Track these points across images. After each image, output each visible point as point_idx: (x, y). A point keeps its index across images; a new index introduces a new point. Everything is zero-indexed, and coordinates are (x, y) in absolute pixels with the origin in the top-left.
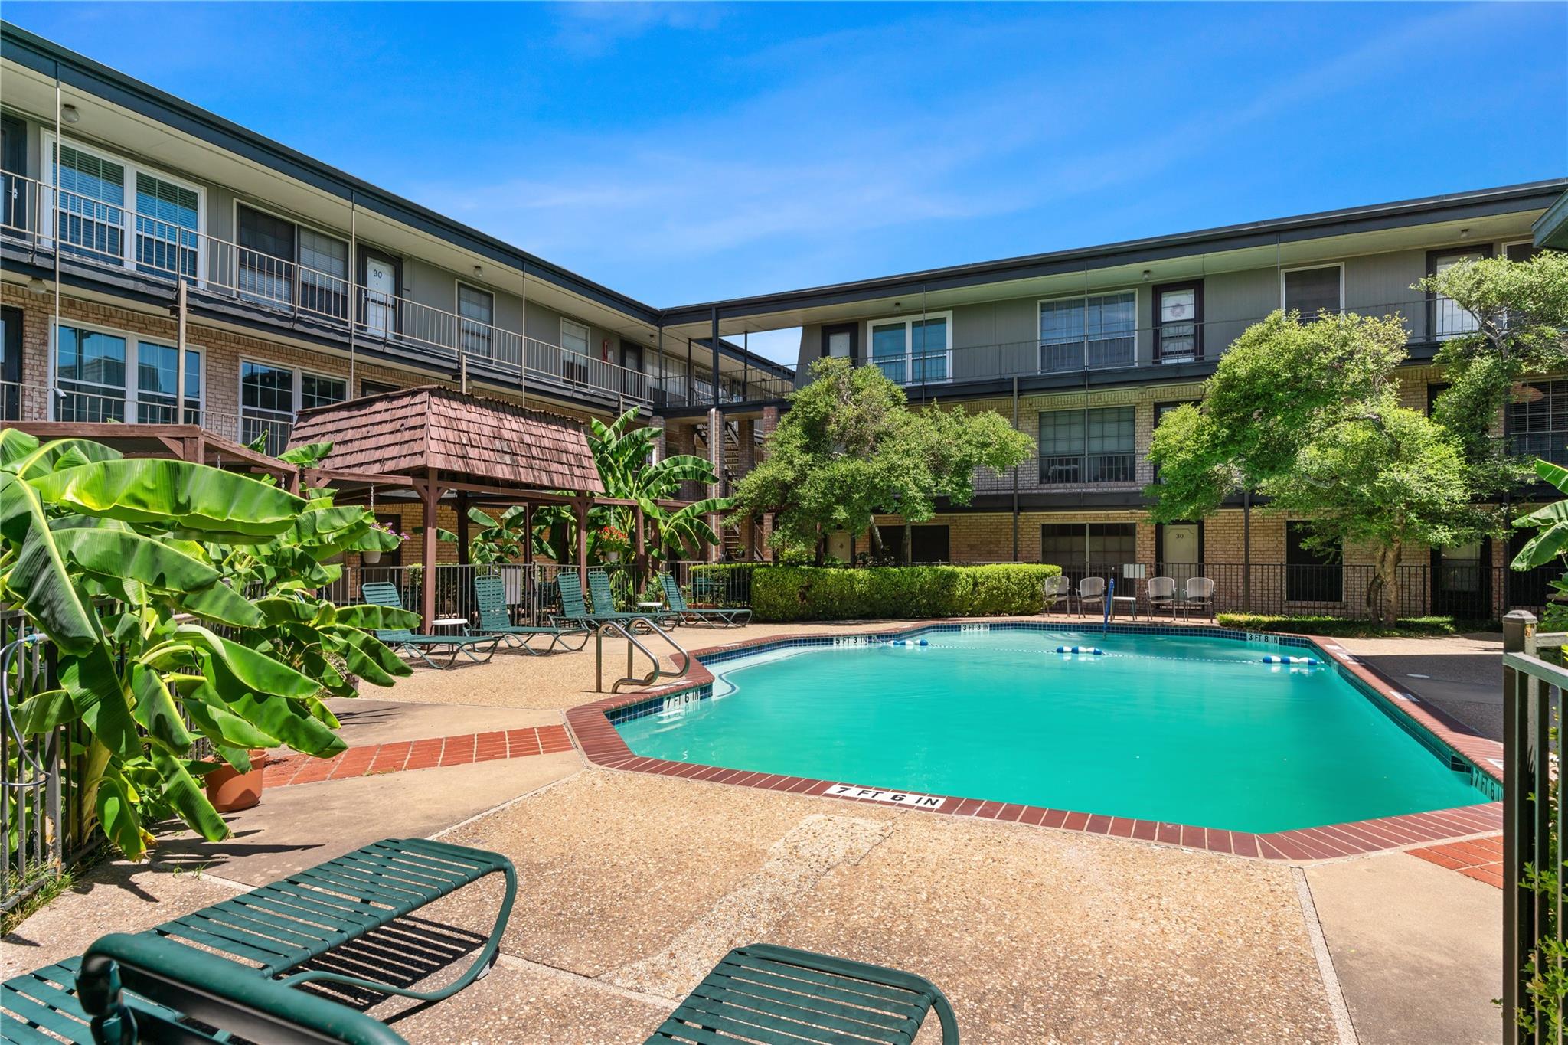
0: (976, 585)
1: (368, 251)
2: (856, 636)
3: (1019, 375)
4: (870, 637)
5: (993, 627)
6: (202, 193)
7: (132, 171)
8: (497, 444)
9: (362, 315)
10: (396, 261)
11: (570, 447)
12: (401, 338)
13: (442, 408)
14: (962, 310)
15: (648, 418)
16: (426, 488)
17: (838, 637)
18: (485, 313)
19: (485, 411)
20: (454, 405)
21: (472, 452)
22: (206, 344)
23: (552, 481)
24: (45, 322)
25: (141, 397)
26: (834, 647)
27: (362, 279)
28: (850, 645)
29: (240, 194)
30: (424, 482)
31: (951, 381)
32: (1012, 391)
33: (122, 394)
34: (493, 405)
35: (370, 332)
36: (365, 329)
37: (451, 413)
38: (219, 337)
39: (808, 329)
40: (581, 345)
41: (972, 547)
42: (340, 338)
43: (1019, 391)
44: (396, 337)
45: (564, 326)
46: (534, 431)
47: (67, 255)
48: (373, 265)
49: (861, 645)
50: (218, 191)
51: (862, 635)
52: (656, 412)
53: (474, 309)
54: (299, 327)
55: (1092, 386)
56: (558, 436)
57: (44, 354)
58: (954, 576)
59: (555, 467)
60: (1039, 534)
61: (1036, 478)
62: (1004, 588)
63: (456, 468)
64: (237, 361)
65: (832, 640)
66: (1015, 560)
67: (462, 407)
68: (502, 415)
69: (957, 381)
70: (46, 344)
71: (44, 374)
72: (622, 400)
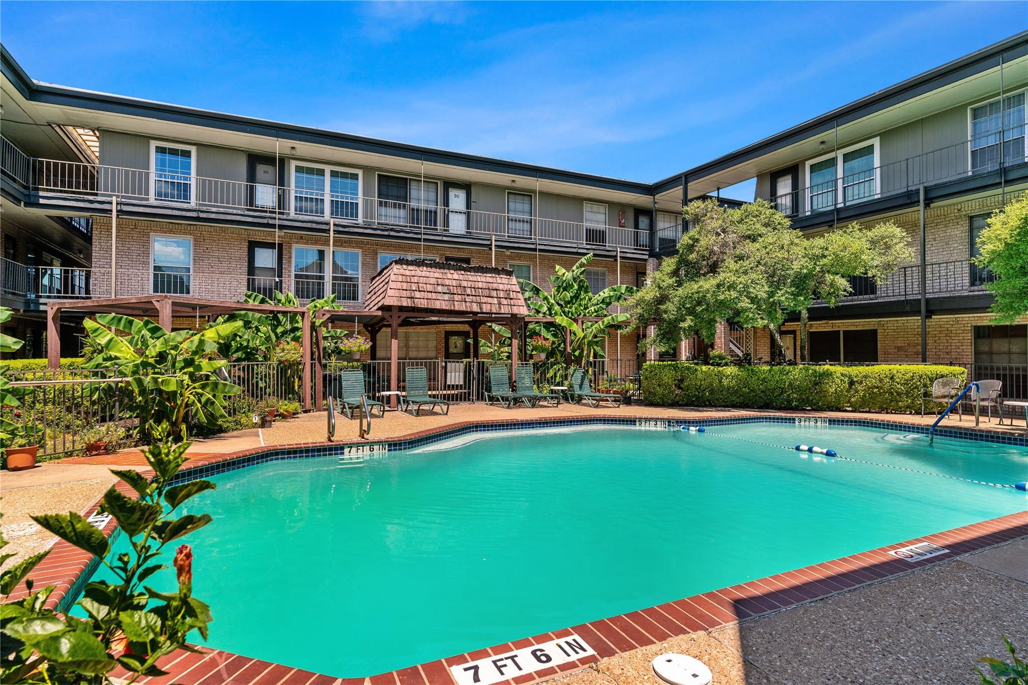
0: (852, 383)
1: (449, 184)
2: (656, 420)
3: (926, 185)
4: (669, 422)
5: (832, 422)
6: (360, 172)
7: (328, 169)
8: (440, 289)
9: (446, 222)
10: (466, 186)
11: (501, 287)
12: (470, 233)
13: (402, 270)
14: (887, 134)
15: (646, 260)
16: (391, 316)
17: (640, 419)
18: (527, 207)
19: (434, 270)
20: (411, 268)
21: (418, 295)
22: (361, 248)
23: (481, 309)
24: (290, 247)
25: (334, 278)
26: (637, 427)
27: (446, 203)
28: (651, 427)
29: (379, 169)
30: (390, 313)
31: (879, 196)
32: (919, 201)
33: (322, 278)
34: (441, 265)
35: (451, 231)
36: (448, 230)
37: (408, 273)
38: (368, 244)
39: (760, 176)
40: (601, 217)
41: (899, 349)
42: (416, 236)
43: (925, 200)
44: (467, 232)
45: (587, 206)
46: (471, 278)
47: (281, 216)
48: (452, 193)
49: (660, 428)
50: (367, 169)
51: (662, 419)
52: (650, 256)
53: (519, 206)
54: (392, 233)
55: (1009, 182)
56: (490, 280)
57: (290, 262)
58: (828, 374)
59: (484, 300)
60: (970, 336)
61: (967, 281)
62: (887, 386)
63: (405, 304)
64: (377, 254)
65: (635, 421)
66: (924, 360)
67: (416, 268)
68: (446, 271)
69: (885, 195)
70: (291, 258)
71: (290, 271)
72: (619, 250)
